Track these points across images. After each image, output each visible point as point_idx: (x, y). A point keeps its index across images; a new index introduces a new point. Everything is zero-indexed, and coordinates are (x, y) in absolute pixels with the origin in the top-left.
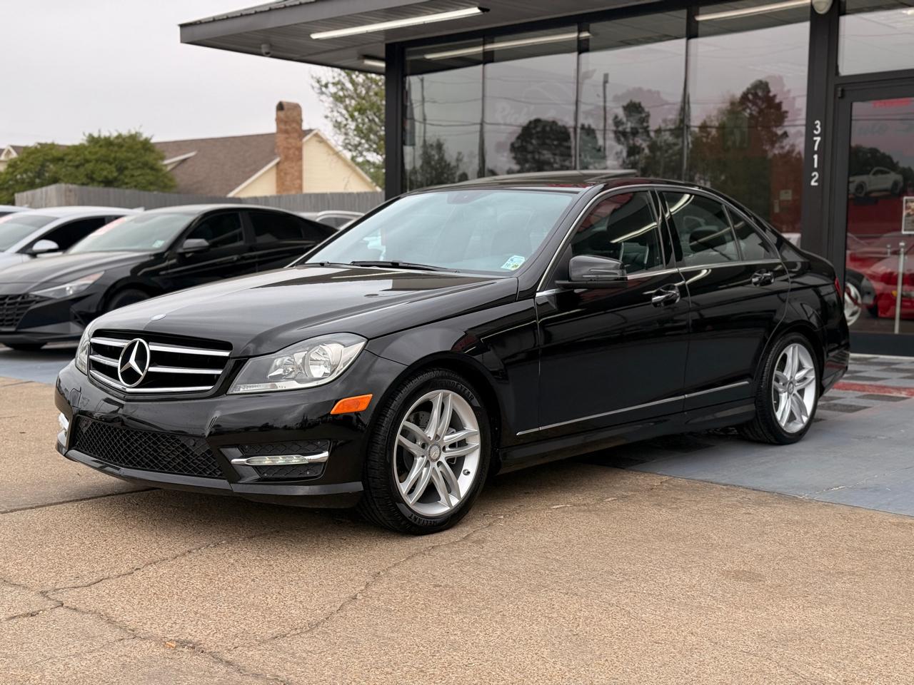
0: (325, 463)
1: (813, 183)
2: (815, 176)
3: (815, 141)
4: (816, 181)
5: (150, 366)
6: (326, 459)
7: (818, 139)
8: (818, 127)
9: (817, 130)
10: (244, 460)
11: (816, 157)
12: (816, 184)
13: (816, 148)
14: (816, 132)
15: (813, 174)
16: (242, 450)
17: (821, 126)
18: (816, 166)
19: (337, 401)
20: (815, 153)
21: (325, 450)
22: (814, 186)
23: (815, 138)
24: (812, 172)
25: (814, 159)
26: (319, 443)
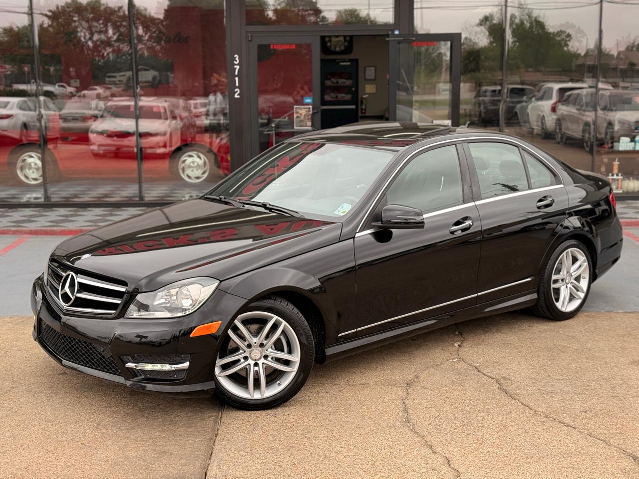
0: (187, 370)
1: (236, 96)
2: (237, 91)
3: (236, 68)
4: (238, 95)
5: (77, 292)
6: (187, 367)
7: (238, 67)
8: (237, 59)
9: (236, 61)
10: (134, 365)
11: (237, 79)
12: (238, 97)
13: (236, 73)
14: (235, 62)
15: (236, 90)
16: (133, 357)
17: (239, 59)
18: (237, 85)
19: (195, 327)
20: (236, 76)
21: (187, 361)
22: (237, 98)
23: (235, 67)
24: (235, 89)
25: (235, 80)
26: (183, 356)
